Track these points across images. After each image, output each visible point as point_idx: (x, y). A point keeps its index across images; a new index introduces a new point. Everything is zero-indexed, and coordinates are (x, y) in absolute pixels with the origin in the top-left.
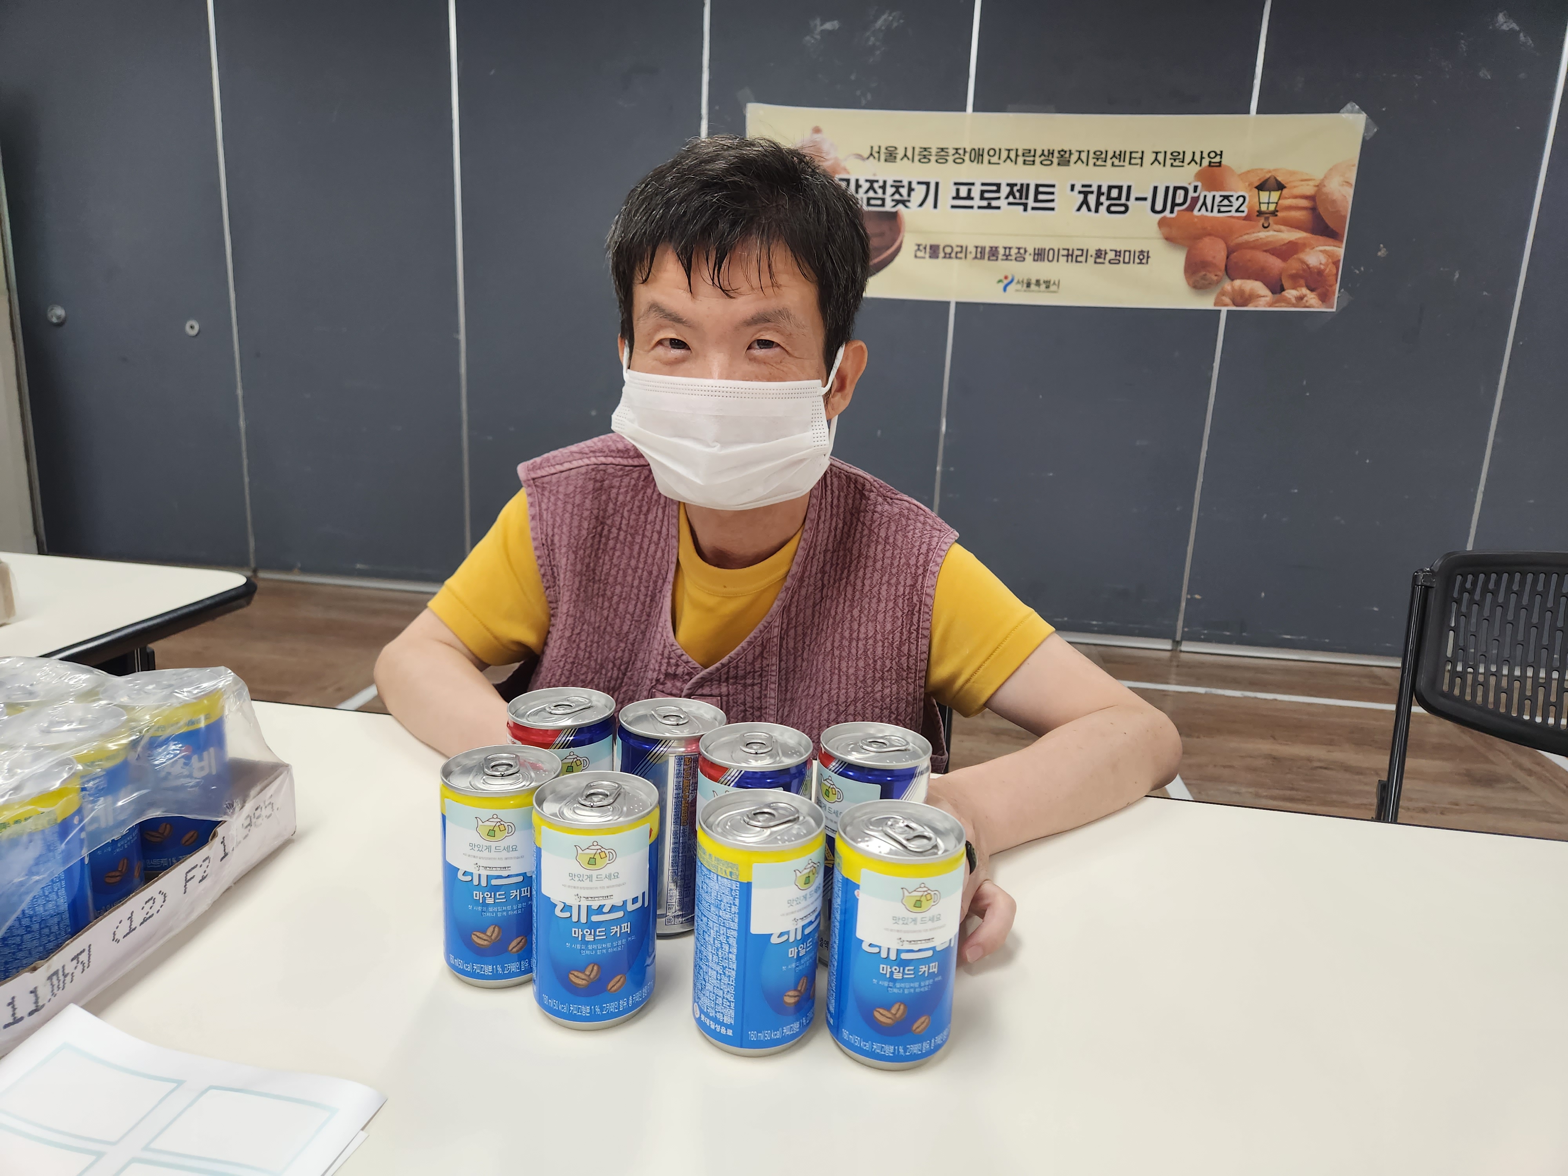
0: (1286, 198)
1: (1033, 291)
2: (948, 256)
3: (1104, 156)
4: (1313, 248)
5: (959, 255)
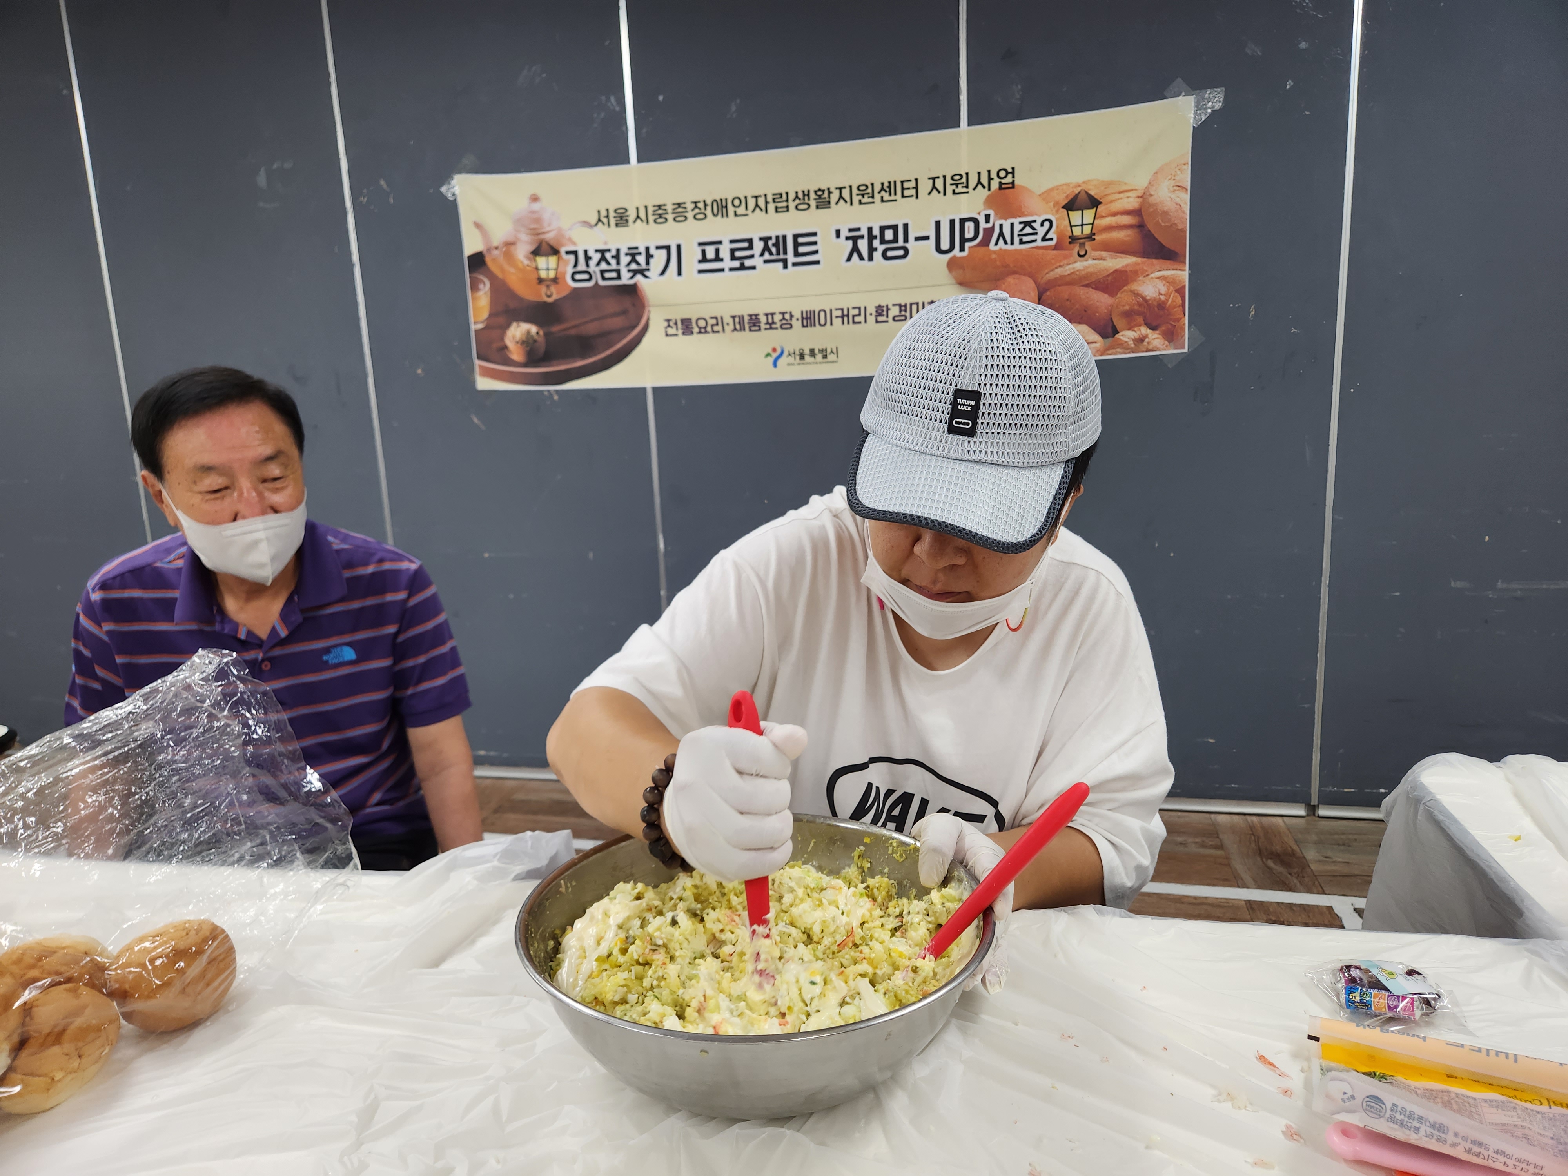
0: (1102, 217)
1: (807, 363)
2: (703, 330)
3: (869, 190)
4: (1148, 275)
5: (716, 328)
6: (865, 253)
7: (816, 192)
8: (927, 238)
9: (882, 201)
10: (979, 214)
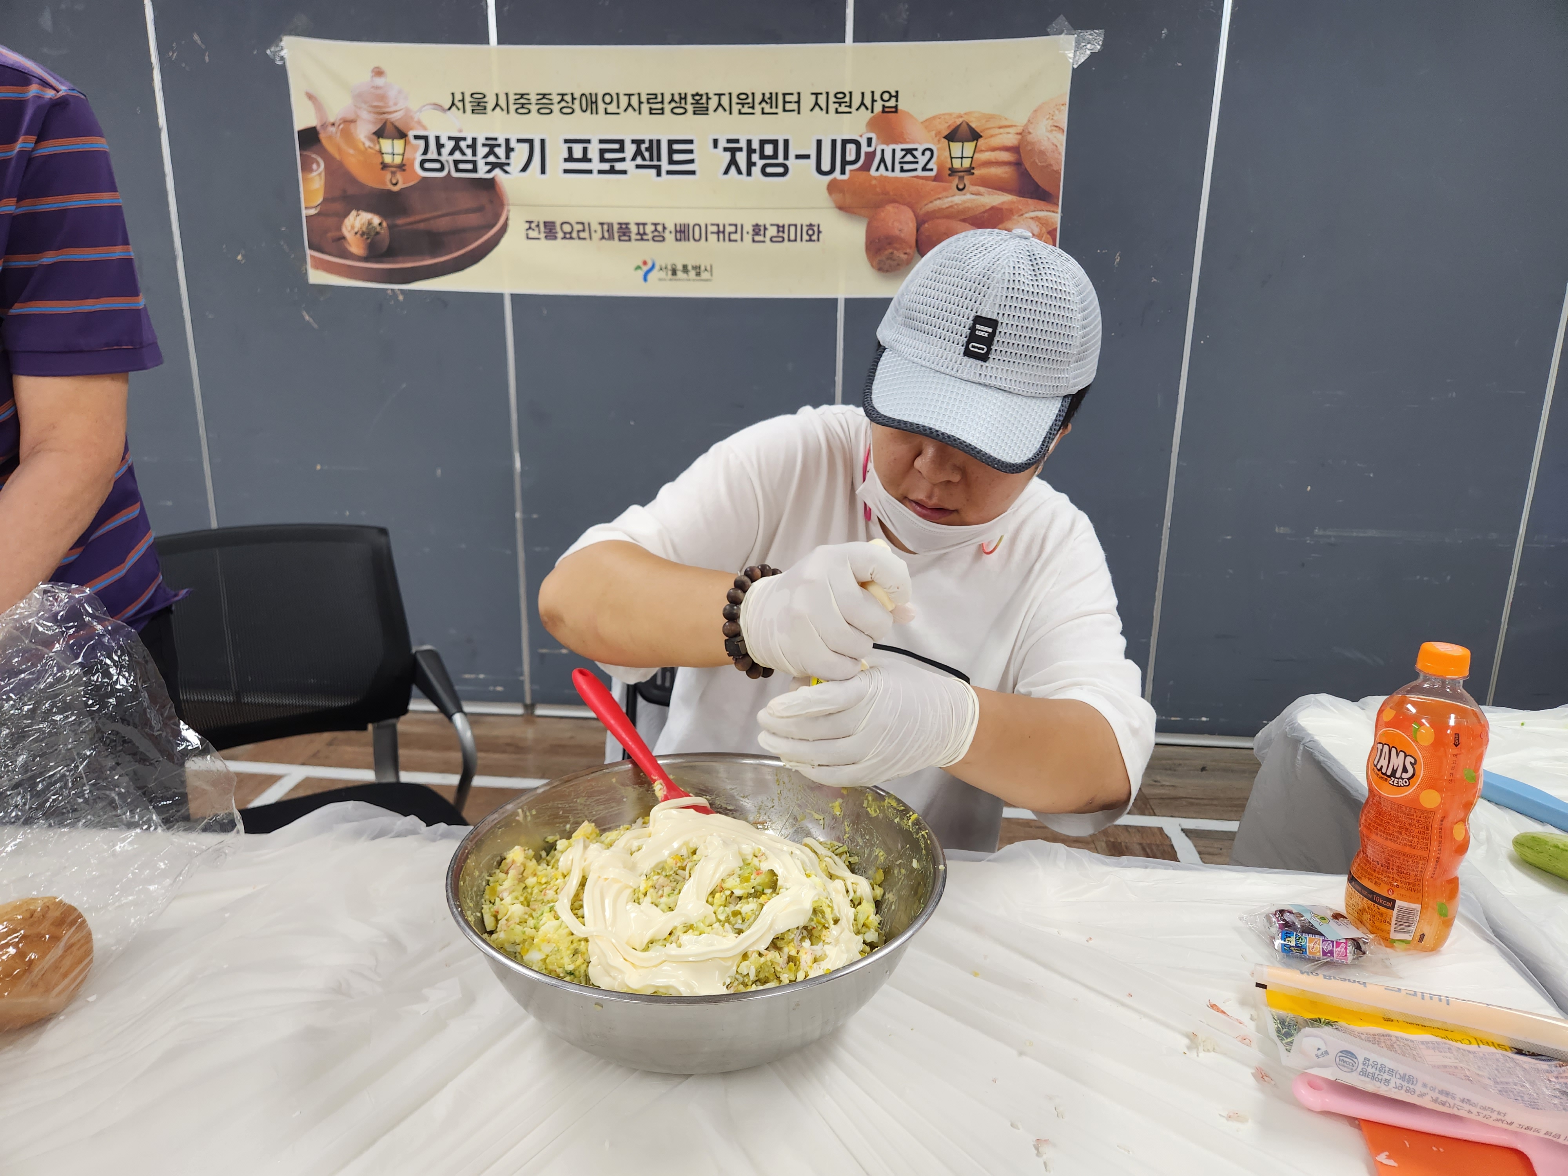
0: (982, 151)
1: (680, 280)
2: (568, 236)
3: (750, 100)
4: (1022, 215)
5: (582, 235)
6: (743, 166)
7: (693, 96)
8: (807, 157)
9: (763, 113)
10: (861, 136)
